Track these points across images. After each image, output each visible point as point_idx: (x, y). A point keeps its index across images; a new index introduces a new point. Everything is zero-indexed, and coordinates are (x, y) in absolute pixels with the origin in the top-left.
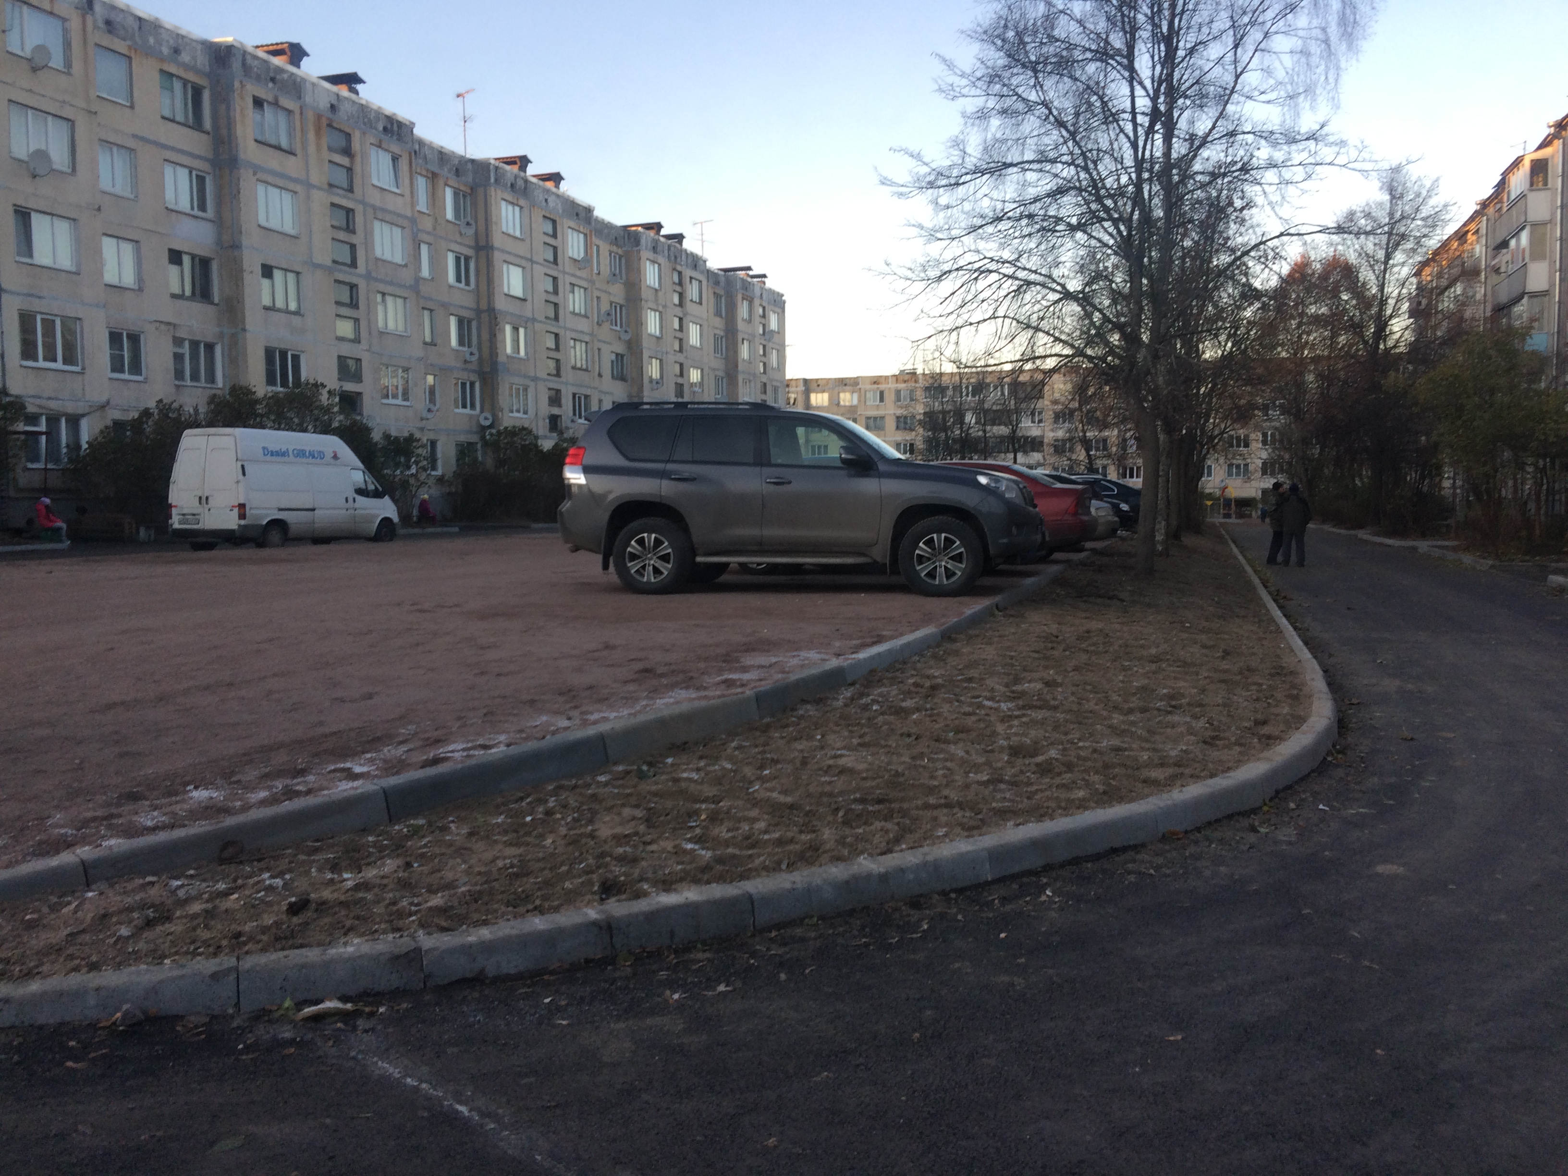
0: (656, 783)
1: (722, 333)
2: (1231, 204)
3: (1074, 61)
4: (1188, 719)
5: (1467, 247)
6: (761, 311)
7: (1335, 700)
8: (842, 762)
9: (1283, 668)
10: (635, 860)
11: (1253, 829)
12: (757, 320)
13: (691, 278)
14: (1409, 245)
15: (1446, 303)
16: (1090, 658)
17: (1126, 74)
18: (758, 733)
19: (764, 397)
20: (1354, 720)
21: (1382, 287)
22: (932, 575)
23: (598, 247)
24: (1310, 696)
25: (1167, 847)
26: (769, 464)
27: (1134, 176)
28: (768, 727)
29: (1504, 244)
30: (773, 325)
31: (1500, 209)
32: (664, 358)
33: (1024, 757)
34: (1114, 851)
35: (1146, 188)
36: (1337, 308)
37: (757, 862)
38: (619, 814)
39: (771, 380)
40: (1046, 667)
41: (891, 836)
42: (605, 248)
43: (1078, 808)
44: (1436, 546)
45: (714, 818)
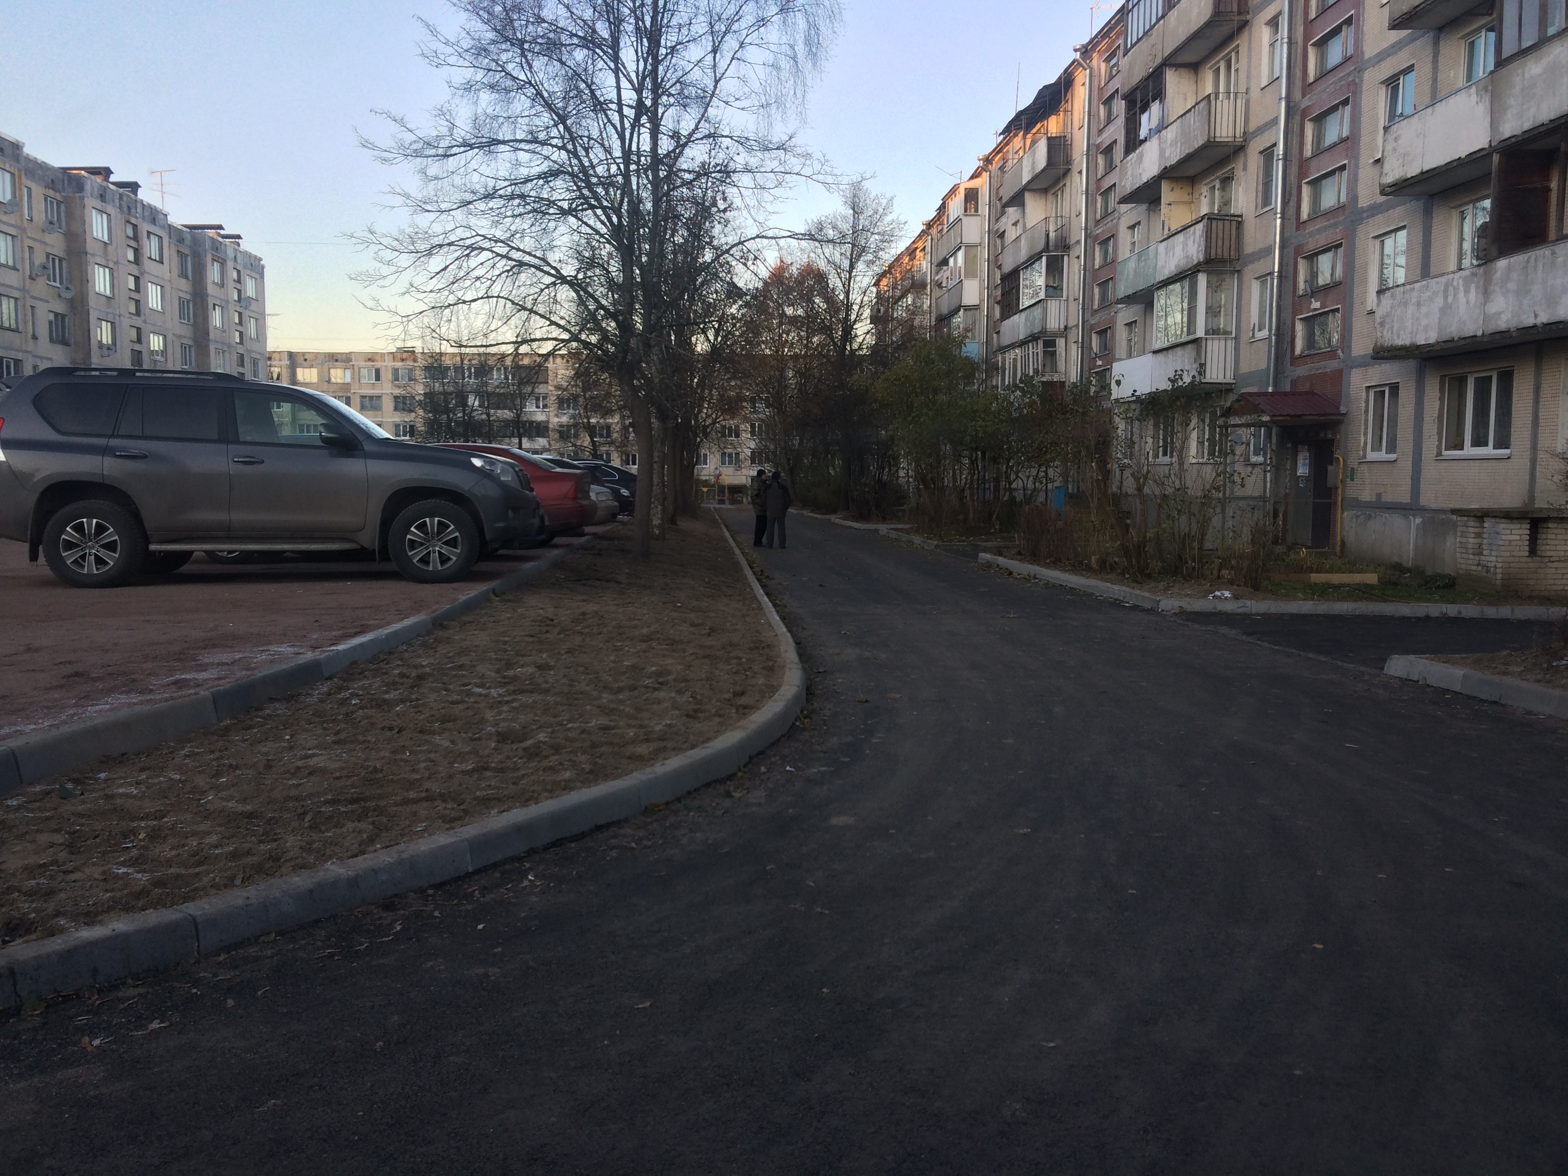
0: (83, 802)
1: (188, 297)
2: (714, 204)
3: (562, 45)
4: (673, 695)
5: (916, 262)
6: (235, 275)
7: (804, 670)
8: (312, 762)
9: (761, 642)
10: (50, 893)
11: (728, 795)
12: (231, 284)
13: (149, 233)
14: (870, 257)
15: (900, 313)
16: (583, 640)
17: (612, 65)
18: (215, 738)
19: (241, 370)
20: (820, 687)
21: (847, 294)
22: (425, 560)
23: (29, 189)
24: (784, 667)
25: (648, 820)
26: (238, 442)
27: (622, 166)
28: (227, 730)
29: (945, 262)
30: (250, 290)
31: (942, 230)
32: (117, 320)
33: (513, 742)
34: (598, 828)
35: (634, 180)
36: (811, 310)
37: (206, 880)
38: (34, 841)
39: (247, 350)
40: (540, 651)
41: (365, 836)
42: (38, 191)
43: (564, 789)
44: (893, 529)
45: (155, 836)
